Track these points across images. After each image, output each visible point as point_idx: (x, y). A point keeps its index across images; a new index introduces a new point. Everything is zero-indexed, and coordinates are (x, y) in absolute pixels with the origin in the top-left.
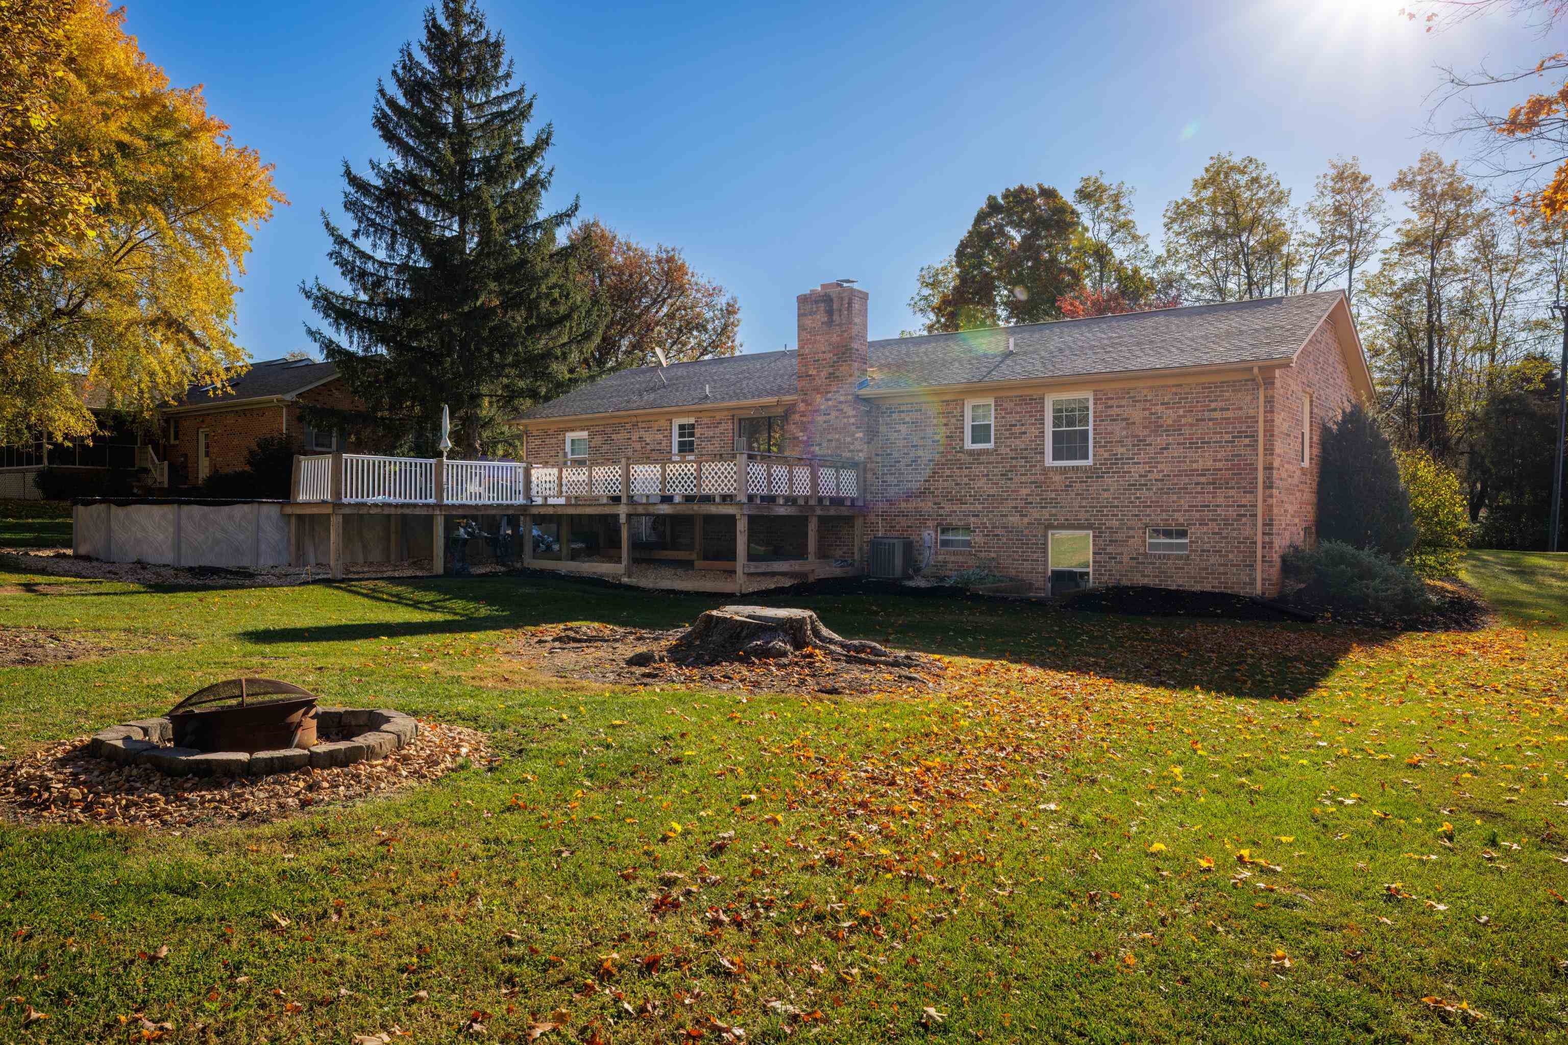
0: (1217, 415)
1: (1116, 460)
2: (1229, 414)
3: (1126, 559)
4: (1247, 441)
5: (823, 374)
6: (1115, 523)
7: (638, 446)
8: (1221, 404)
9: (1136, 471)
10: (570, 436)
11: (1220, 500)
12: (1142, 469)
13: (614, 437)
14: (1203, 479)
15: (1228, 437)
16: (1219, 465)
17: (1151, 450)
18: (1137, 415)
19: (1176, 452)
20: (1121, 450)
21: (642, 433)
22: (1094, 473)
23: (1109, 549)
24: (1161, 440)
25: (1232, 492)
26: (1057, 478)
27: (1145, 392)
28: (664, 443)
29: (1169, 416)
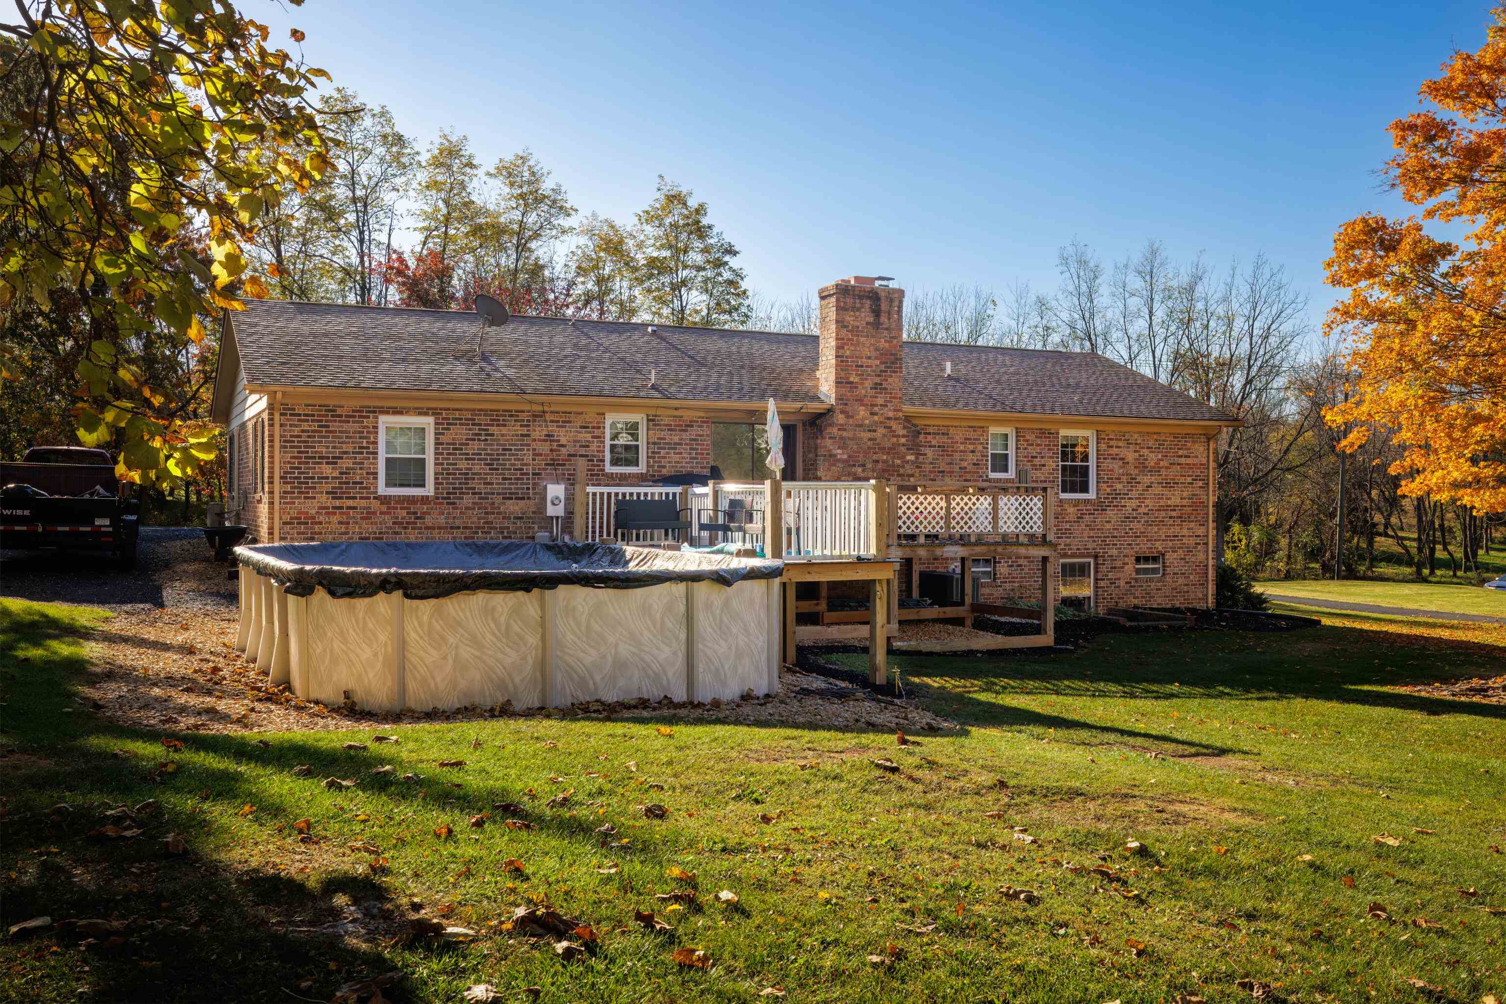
0: (1183, 460)
1: (1116, 495)
2: (1189, 461)
3: (1122, 583)
4: (1200, 483)
5: (868, 384)
6: (1114, 552)
7: (544, 448)
8: (1185, 452)
9: (1131, 504)
10: (384, 420)
11: (1185, 532)
12: (1134, 503)
13: (494, 430)
14: (1174, 514)
15: (1189, 480)
16: (1185, 502)
17: (1140, 487)
18: (1131, 456)
19: (1157, 490)
20: (1119, 486)
21: (553, 428)
22: (1100, 506)
23: (1110, 575)
24: (1146, 480)
25: (1192, 525)
26: (1071, 510)
27: (1136, 436)
28: (594, 447)
29: (1152, 458)
